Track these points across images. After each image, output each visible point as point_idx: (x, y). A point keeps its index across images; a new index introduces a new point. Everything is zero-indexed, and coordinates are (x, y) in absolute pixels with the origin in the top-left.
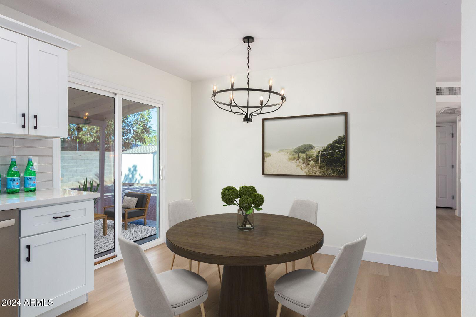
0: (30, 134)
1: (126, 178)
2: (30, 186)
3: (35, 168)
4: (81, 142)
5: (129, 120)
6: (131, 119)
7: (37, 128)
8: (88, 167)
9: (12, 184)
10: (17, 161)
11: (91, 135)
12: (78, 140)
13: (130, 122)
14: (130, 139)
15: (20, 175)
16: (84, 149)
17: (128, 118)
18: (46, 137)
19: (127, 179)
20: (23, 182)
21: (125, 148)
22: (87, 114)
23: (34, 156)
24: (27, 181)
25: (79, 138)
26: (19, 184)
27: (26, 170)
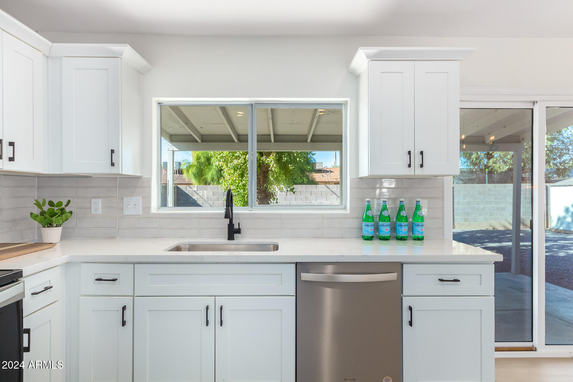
0: (416, 174)
1: (560, 222)
2: (417, 234)
3: (424, 213)
4: (491, 172)
5: (565, 135)
6: (570, 133)
7: (423, 167)
8: (499, 204)
9: (400, 230)
10: (406, 204)
11: (505, 163)
12: (487, 170)
13: (568, 138)
14: (566, 163)
15: (408, 220)
16: (496, 180)
17: (564, 132)
18: (436, 176)
19: (562, 224)
20: (411, 228)
21: (559, 177)
22: (492, 138)
23: (422, 198)
24: (416, 227)
25: (488, 167)
26: (407, 230)
27: (415, 215)
